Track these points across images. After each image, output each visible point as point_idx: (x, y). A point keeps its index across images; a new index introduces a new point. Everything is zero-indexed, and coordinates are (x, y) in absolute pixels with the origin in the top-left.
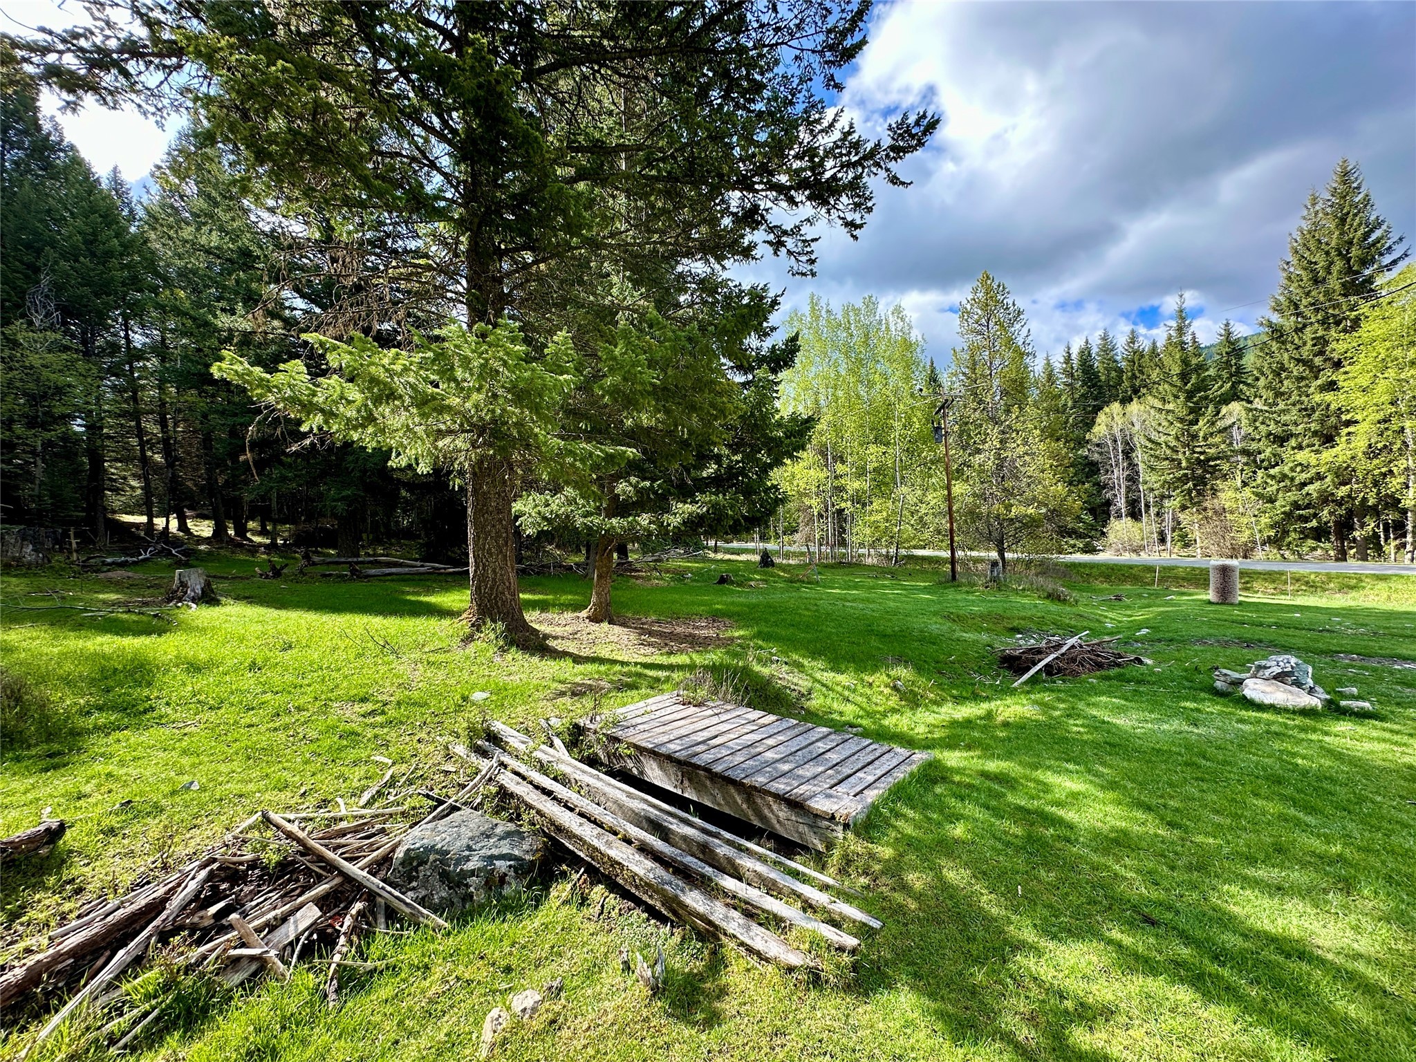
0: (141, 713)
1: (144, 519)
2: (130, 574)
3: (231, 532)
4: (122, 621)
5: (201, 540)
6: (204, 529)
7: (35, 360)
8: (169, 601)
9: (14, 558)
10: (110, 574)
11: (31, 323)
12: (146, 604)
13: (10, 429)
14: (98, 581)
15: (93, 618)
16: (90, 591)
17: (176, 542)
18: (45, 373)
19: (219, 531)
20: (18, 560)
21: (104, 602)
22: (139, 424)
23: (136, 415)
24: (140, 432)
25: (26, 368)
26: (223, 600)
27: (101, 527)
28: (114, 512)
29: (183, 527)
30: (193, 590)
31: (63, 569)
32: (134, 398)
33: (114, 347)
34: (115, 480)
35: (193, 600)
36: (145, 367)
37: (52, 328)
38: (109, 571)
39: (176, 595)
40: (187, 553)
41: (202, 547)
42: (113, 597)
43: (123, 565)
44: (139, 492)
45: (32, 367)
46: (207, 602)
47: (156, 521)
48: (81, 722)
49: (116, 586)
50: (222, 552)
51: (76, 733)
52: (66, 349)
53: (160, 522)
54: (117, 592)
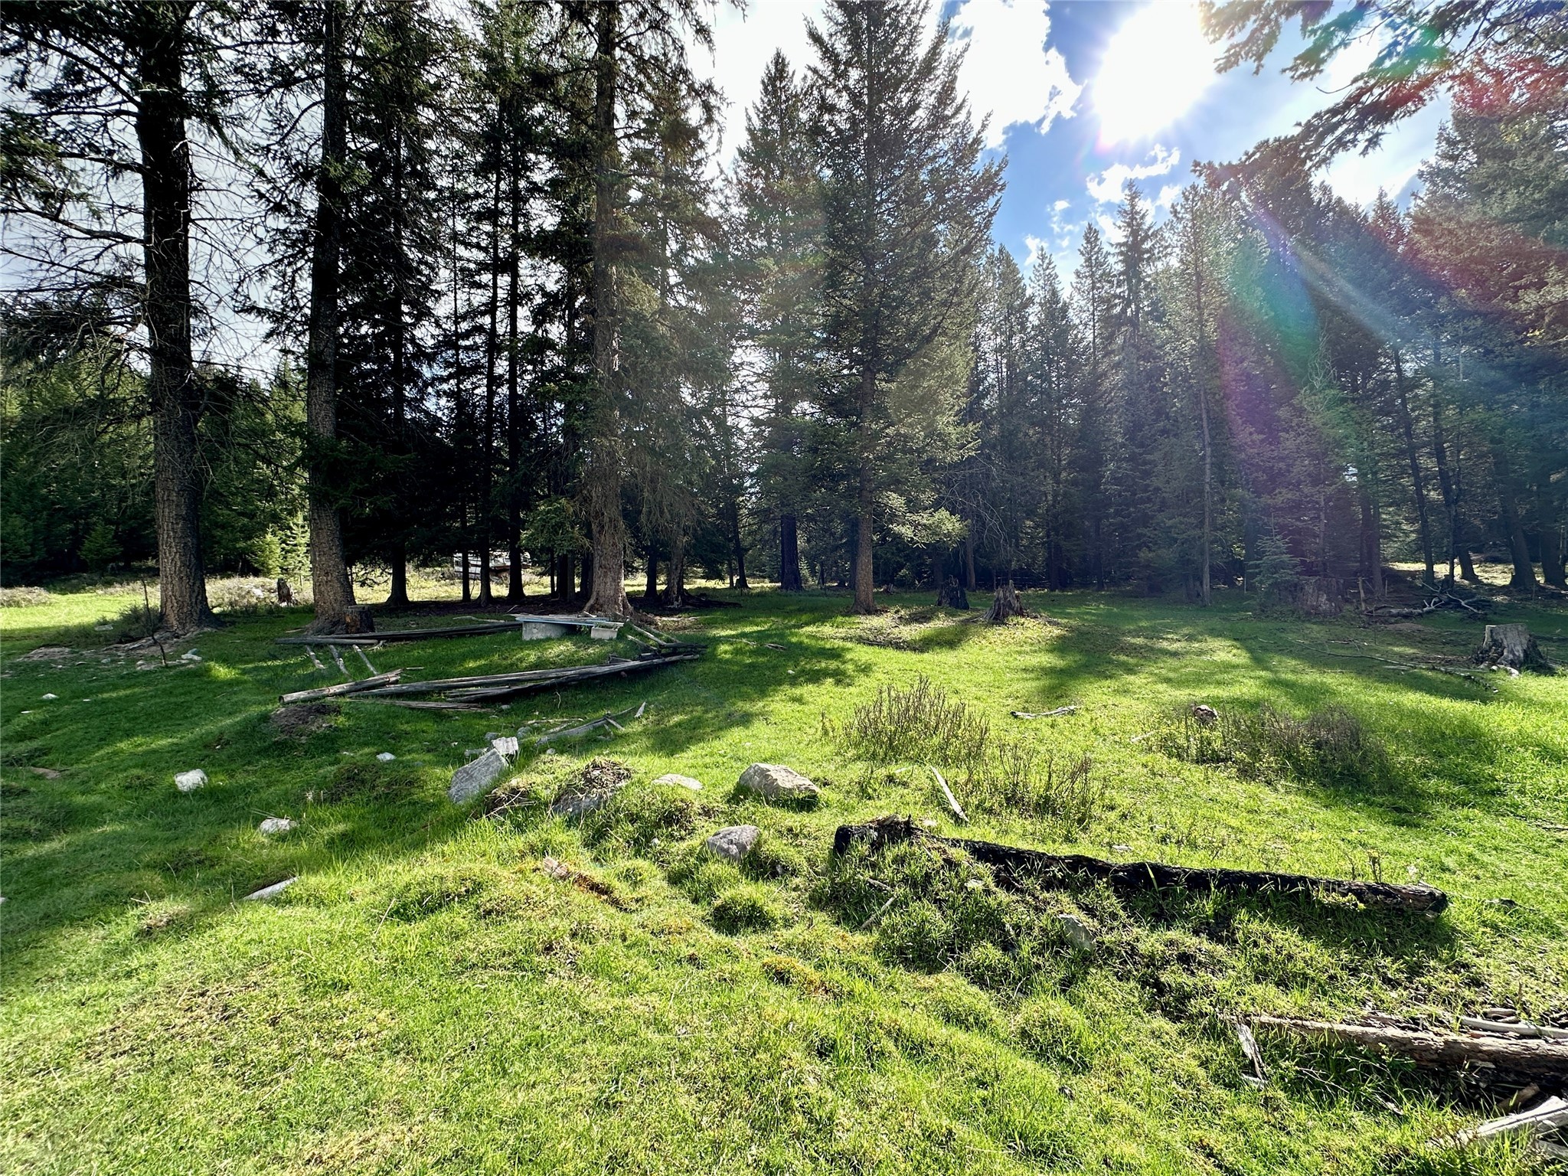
0: (1487, 793)
1: (1421, 566)
2: (1420, 627)
3: (1541, 579)
4: (1428, 679)
5: (1494, 589)
6: (1499, 576)
7: (1317, 420)
8: (1479, 661)
9: (1312, 607)
10: (1399, 626)
11: (1312, 387)
12: (1450, 663)
13: (1299, 490)
14: (1389, 633)
15: (1397, 672)
16: (1383, 642)
17: (1463, 592)
18: (1326, 430)
19: (1521, 580)
20: (1316, 608)
21: (1401, 656)
22: (1413, 459)
23: (1411, 452)
24: (1416, 468)
25: (1309, 430)
26: (1560, 669)
27: (1378, 577)
28: (1387, 561)
29: (1468, 573)
30: (1512, 652)
31: (1353, 619)
32: (1409, 434)
33: (1385, 384)
34: (1387, 527)
35: (1513, 664)
36: (1416, 396)
37: (1330, 386)
38: (1396, 622)
39: (1491, 655)
40: (1480, 604)
41: (1499, 599)
42: (1409, 651)
43: (1406, 617)
44: (1413, 536)
45: (1315, 428)
46: (1534, 670)
47: (1437, 568)
48: (1422, 784)
49: (1408, 639)
50: (1530, 605)
51: (1416, 794)
52: (1344, 400)
53: (1441, 570)
54: (1411, 646)
